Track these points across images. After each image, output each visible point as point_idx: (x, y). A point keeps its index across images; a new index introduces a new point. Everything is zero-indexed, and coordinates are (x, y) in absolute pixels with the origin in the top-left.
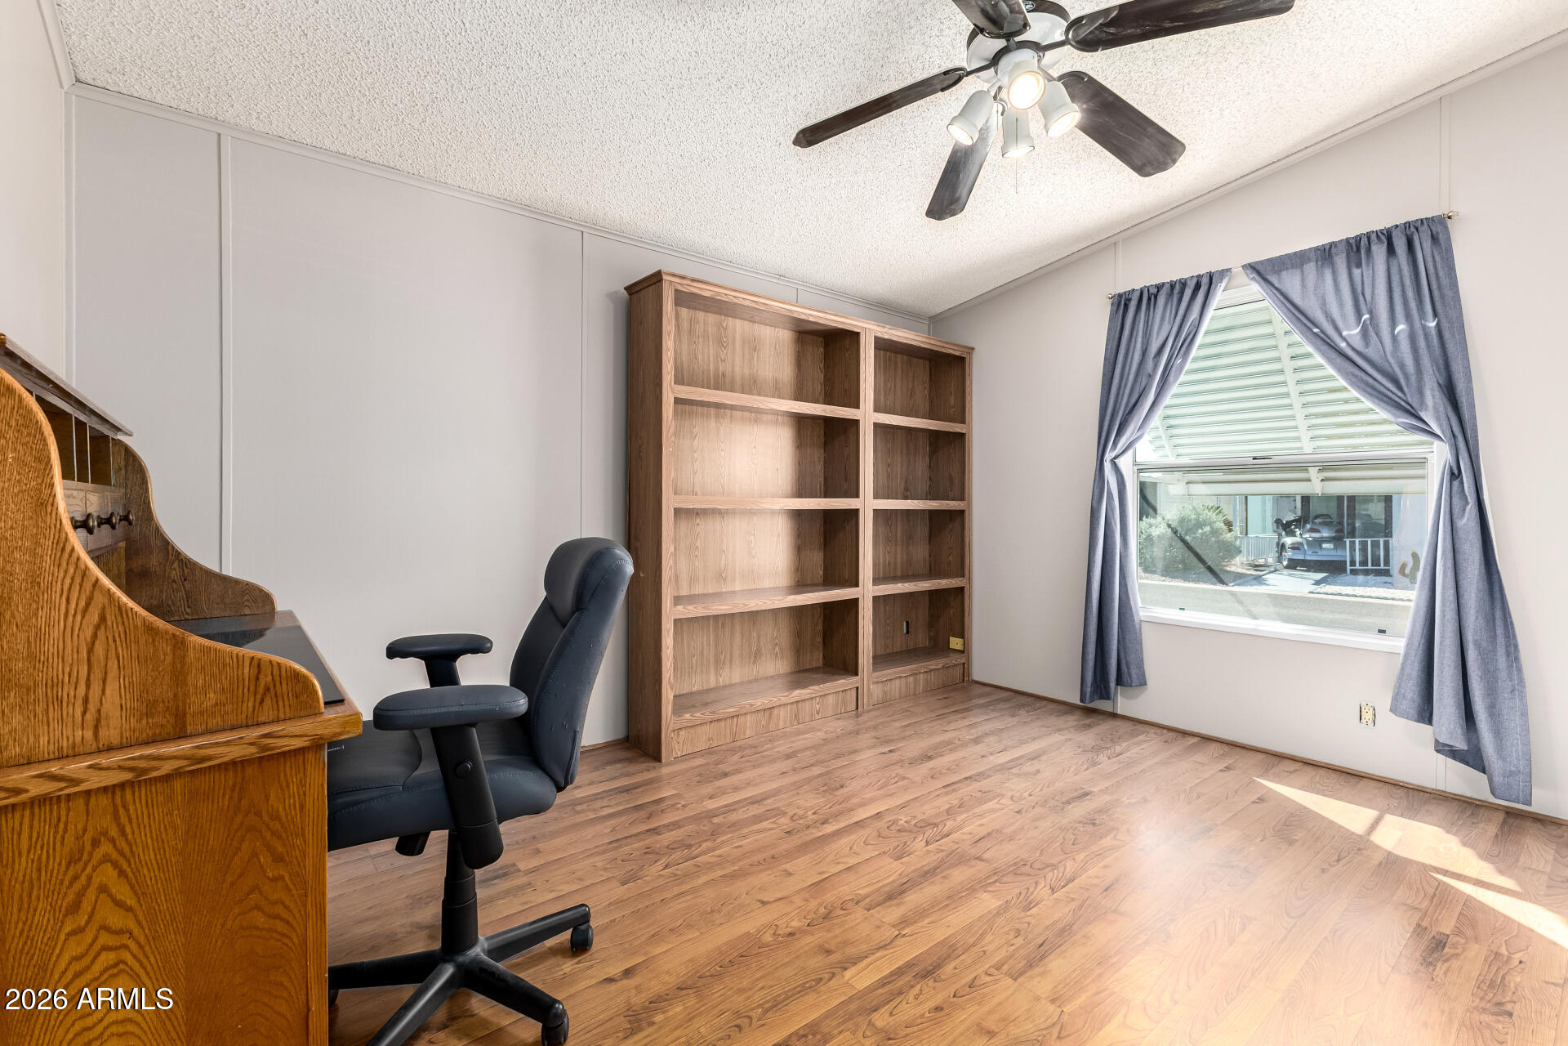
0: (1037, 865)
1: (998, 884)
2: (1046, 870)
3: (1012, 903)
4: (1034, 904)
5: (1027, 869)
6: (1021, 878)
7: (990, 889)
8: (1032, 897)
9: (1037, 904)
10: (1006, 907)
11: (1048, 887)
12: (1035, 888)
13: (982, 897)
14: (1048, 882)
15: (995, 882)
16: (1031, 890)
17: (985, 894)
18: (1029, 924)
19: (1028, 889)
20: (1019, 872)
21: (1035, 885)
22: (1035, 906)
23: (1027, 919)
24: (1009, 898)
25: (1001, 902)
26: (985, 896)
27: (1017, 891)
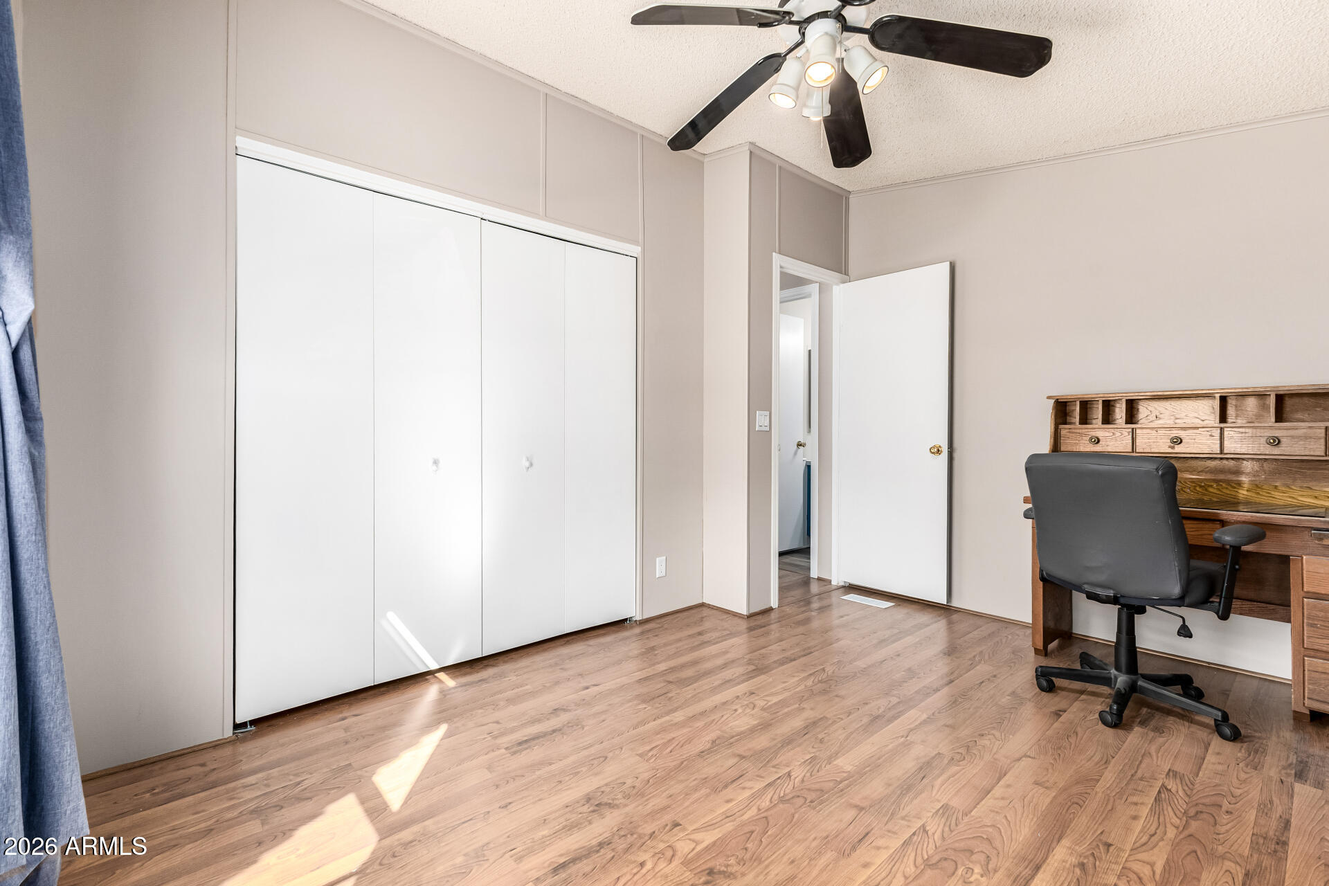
0: (800, 801)
1: (838, 780)
2: (791, 796)
3: (826, 761)
4: (807, 762)
5: (812, 796)
6: (817, 786)
7: (845, 775)
8: (808, 768)
9: (805, 762)
10: (830, 760)
11: (792, 778)
12: (805, 776)
13: (851, 767)
14: (791, 783)
15: (841, 782)
16: (808, 774)
17: (849, 770)
18: (813, 747)
19: (811, 775)
20: (818, 793)
21: (805, 779)
22: (807, 760)
23: (814, 750)
24: (828, 767)
25: (835, 763)
26: (849, 768)
27: (821, 773)
